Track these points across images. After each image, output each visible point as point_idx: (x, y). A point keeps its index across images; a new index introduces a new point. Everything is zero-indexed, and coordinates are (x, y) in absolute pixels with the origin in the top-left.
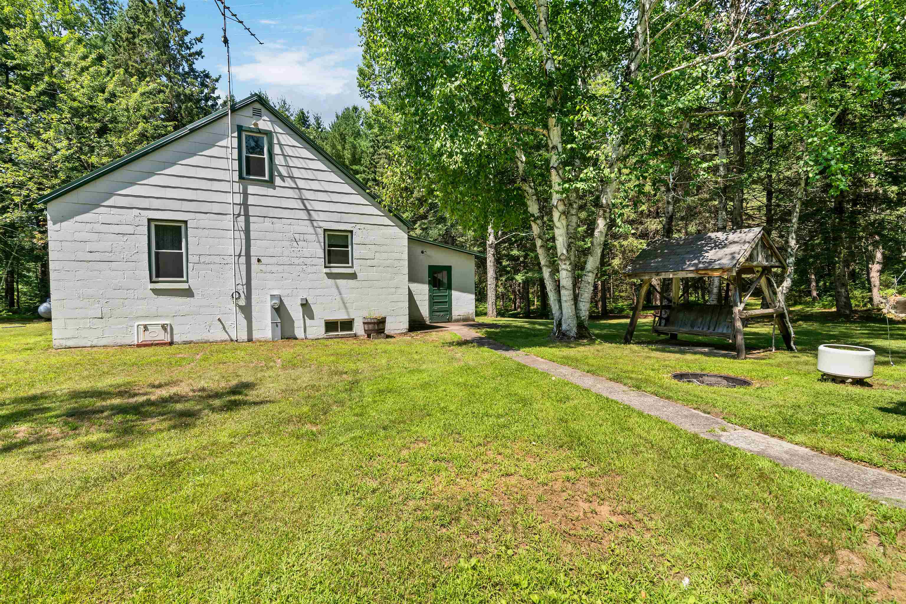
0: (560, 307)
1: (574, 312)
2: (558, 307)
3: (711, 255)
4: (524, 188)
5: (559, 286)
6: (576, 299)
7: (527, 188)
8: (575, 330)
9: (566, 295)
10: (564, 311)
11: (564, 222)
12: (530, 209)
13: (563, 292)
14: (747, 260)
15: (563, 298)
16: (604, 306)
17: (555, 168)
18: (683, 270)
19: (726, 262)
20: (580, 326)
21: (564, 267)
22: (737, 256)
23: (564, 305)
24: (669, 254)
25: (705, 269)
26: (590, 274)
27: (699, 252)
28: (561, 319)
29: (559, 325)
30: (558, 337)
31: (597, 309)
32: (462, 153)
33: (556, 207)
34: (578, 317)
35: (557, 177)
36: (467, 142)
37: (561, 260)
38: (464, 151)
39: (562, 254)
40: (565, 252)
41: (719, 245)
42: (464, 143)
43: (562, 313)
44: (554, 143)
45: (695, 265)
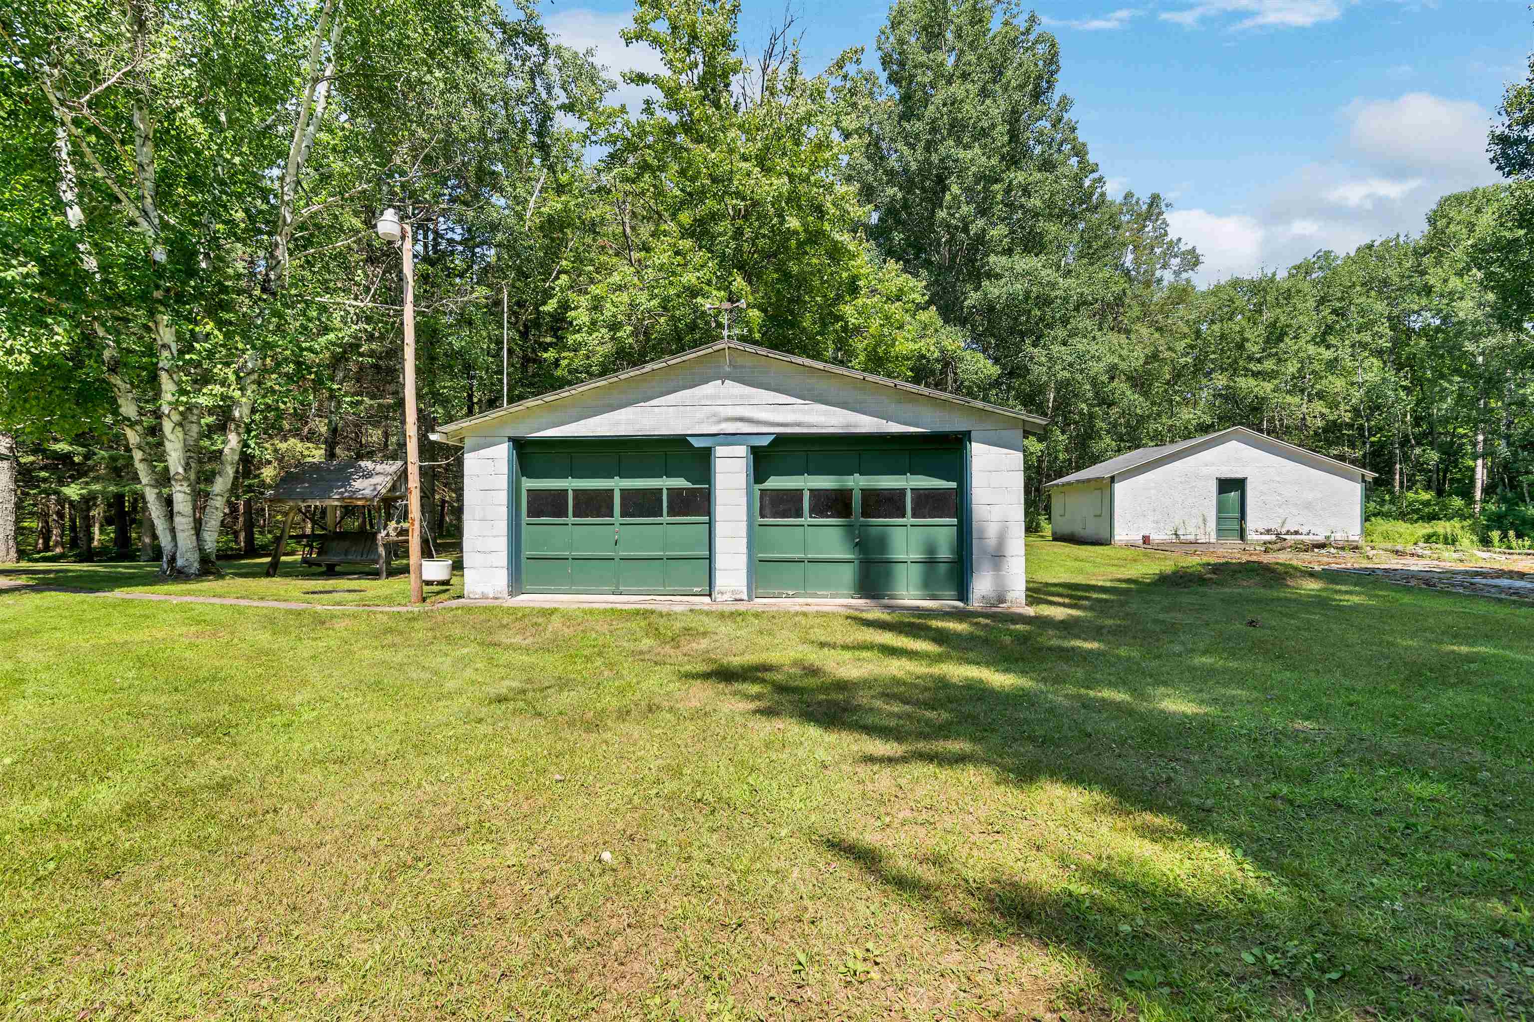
0: (174, 538)
1: (195, 544)
2: (170, 538)
3: (358, 484)
4: (113, 381)
5: (172, 511)
6: (198, 527)
7: (119, 382)
8: (196, 565)
9: (183, 523)
10: (180, 543)
11: (181, 435)
12: (123, 410)
13: (177, 519)
14: (390, 490)
15: (179, 528)
16: (250, 538)
17: (166, 371)
18: (330, 498)
19: (368, 492)
20: (205, 560)
21: (179, 488)
22: (379, 488)
23: (180, 536)
24: (317, 480)
25: (350, 498)
26: (219, 498)
27: (347, 480)
28: (175, 553)
29: (173, 559)
30: (170, 575)
31: (237, 542)
32: (28, 352)
33: (168, 416)
34: (201, 549)
35: (170, 381)
36: (37, 340)
37: (176, 480)
38: (33, 350)
39: (177, 473)
40: (181, 470)
41: (368, 475)
42: (31, 340)
43: (176, 545)
44: (166, 341)
45: (342, 493)
